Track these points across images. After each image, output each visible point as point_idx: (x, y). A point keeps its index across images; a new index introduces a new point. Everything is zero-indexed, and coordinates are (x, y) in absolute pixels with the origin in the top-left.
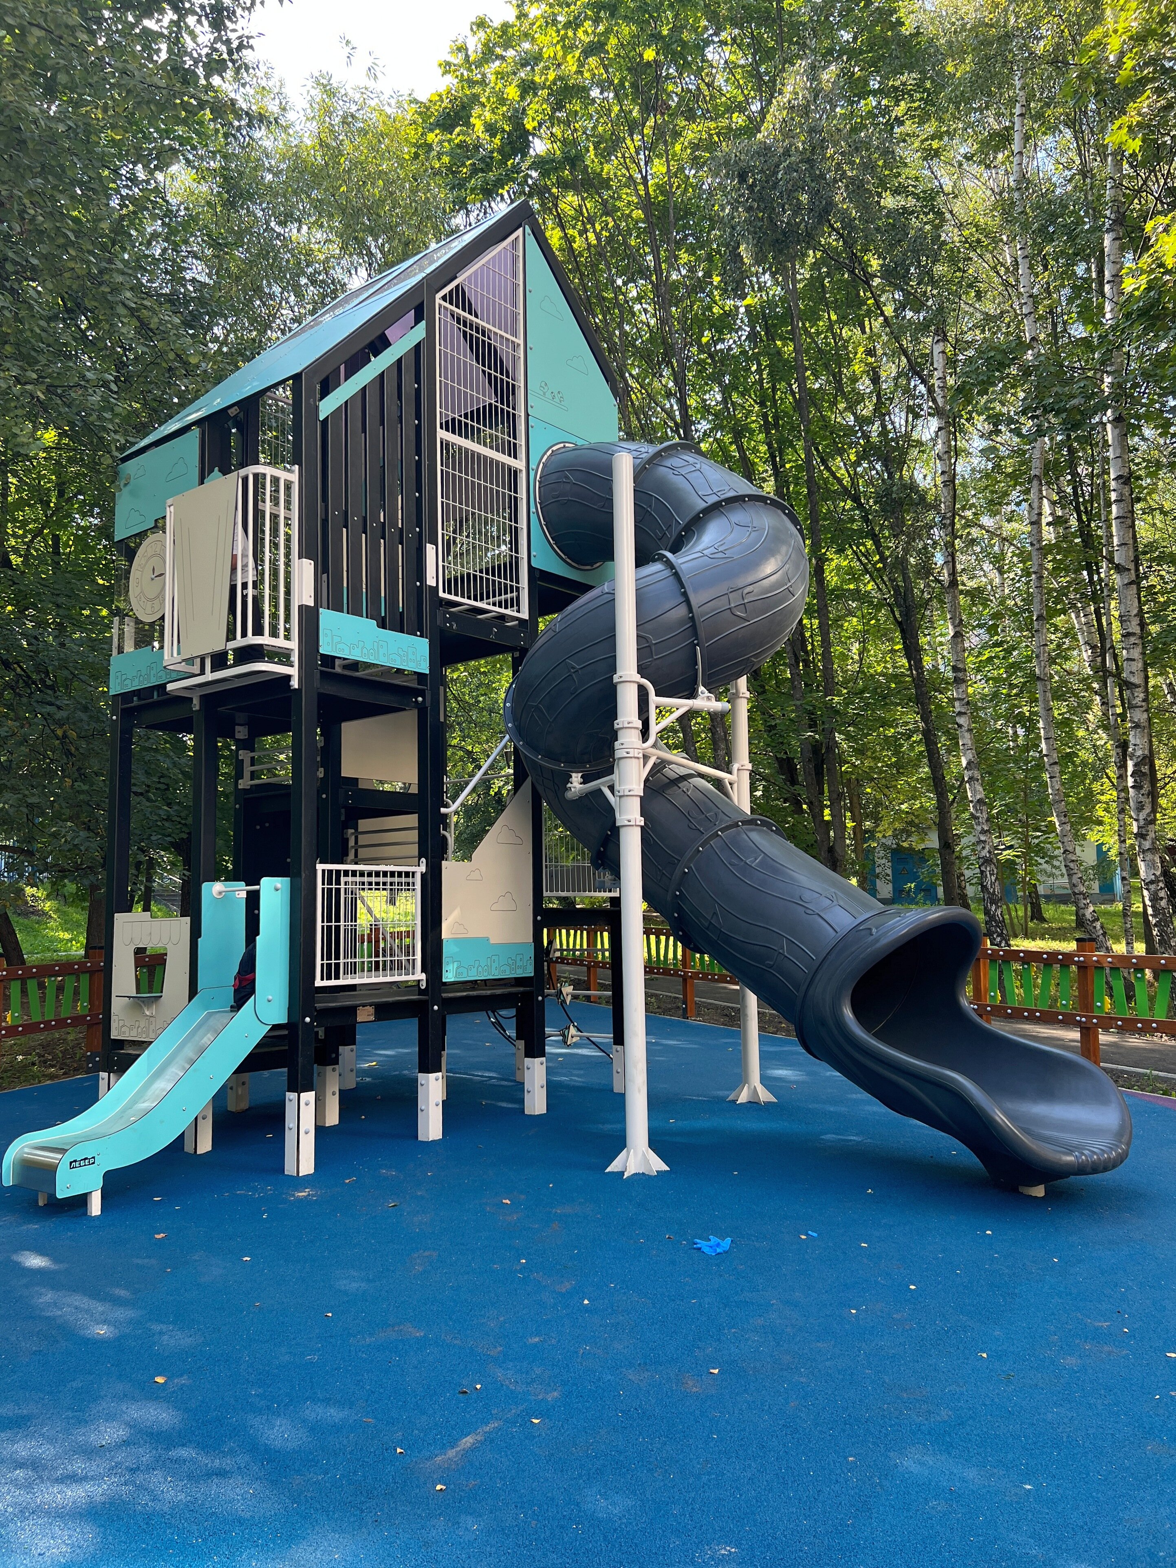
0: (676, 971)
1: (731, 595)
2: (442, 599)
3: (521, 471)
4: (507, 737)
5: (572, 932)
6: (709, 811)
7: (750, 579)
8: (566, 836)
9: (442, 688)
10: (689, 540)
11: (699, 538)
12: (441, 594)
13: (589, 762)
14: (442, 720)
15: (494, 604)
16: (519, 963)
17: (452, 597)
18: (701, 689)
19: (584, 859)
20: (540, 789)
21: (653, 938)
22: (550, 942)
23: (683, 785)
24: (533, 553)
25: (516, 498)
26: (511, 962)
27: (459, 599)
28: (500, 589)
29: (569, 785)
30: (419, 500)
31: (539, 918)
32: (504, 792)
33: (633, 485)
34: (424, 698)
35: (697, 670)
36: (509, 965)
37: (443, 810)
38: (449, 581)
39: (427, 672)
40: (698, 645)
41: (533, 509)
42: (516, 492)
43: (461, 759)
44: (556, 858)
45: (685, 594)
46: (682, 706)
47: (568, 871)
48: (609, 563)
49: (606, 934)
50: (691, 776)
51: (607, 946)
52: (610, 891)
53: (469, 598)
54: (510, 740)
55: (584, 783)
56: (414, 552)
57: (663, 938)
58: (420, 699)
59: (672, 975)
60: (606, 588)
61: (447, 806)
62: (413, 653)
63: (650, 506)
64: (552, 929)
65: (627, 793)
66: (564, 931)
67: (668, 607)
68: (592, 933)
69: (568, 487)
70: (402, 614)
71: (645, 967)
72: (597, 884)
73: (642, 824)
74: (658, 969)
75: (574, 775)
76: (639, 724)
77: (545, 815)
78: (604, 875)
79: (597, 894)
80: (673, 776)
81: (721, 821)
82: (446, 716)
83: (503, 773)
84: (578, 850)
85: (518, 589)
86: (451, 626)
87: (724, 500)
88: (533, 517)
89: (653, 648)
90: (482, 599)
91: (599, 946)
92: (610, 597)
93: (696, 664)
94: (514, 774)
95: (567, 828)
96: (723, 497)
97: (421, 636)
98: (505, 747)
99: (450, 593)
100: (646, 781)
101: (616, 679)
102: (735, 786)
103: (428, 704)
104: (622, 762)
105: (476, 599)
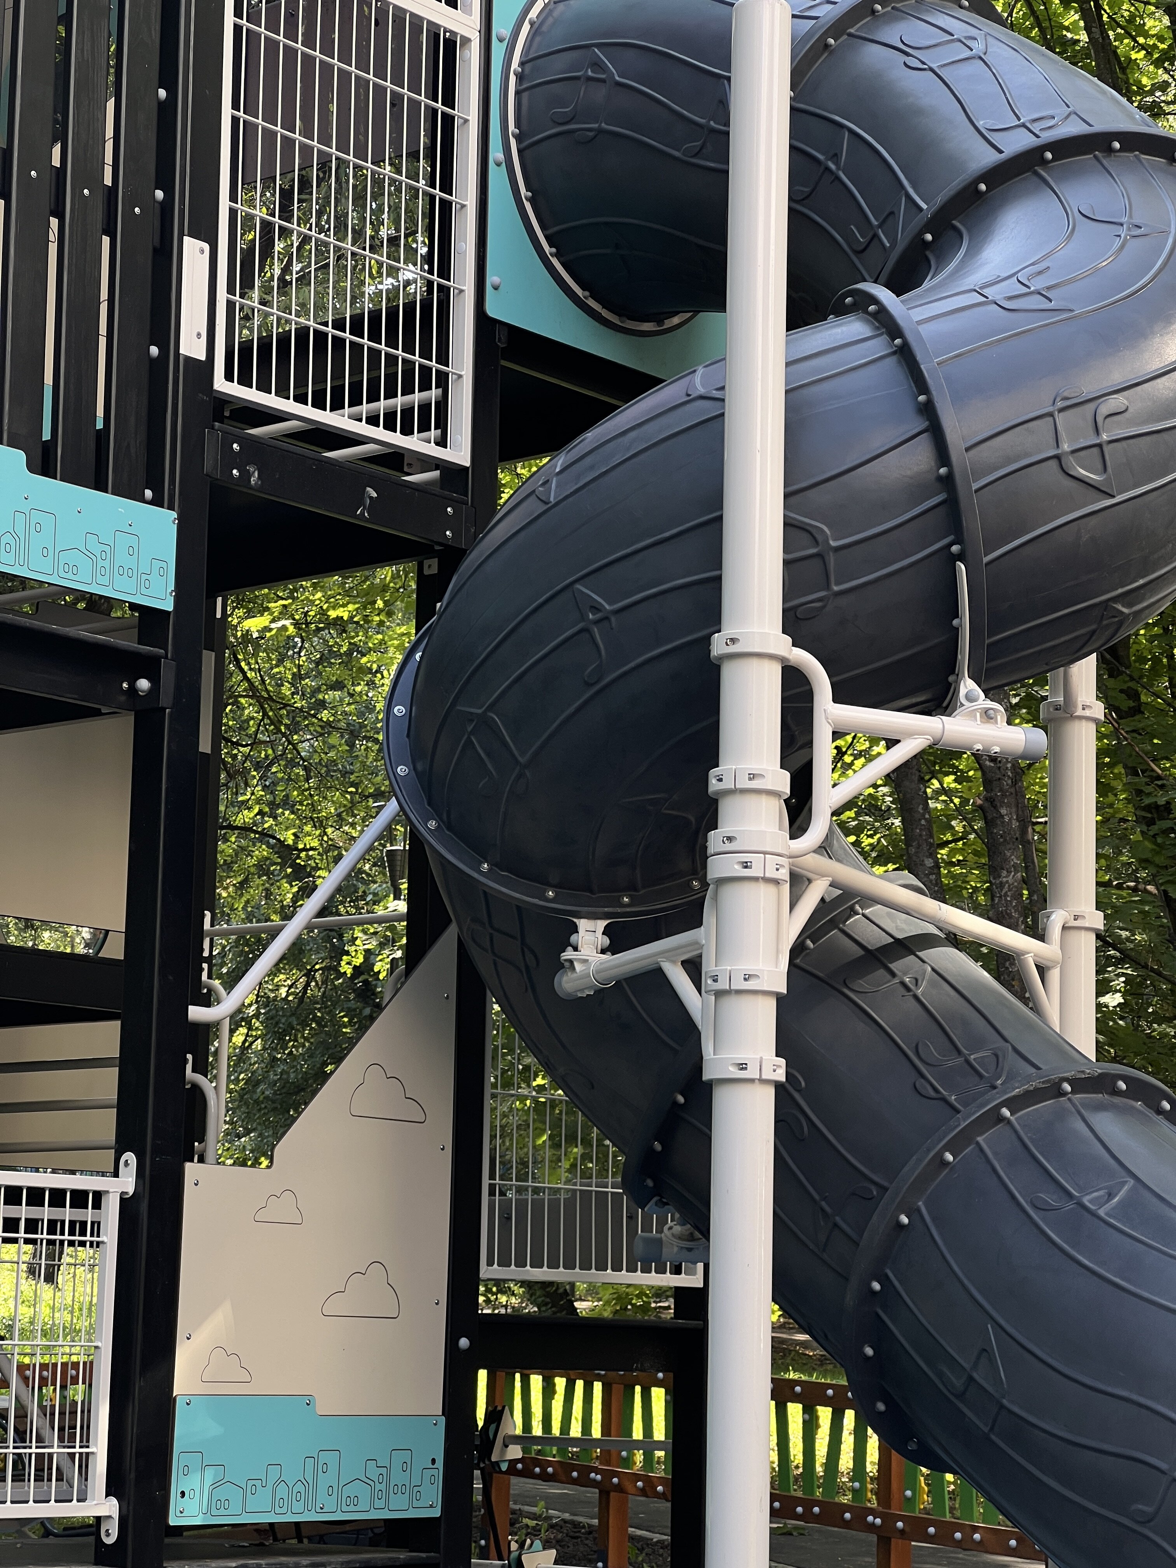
0: (861, 1513)
1: (1060, 418)
2: (224, 400)
3: (466, 41)
4: (392, 806)
5: (560, 1383)
6: (977, 1044)
7: (1118, 376)
8: (553, 1103)
9: (209, 658)
10: (943, 258)
11: (974, 251)
12: (220, 384)
13: (631, 888)
14: (205, 746)
15: (373, 420)
16: (398, 1477)
17: (252, 395)
18: (967, 685)
19: (602, 1172)
20: (484, 965)
21: (795, 1410)
22: (495, 1415)
23: (904, 966)
24: (491, 279)
25: (448, 120)
26: (373, 1472)
27: (271, 400)
28: (391, 379)
29: (569, 954)
30: (167, 110)
31: (464, 1342)
32: (381, 967)
33: (787, 93)
34: (154, 680)
35: (956, 631)
36: (367, 1481)
37: (196, 1013)
38: (246, 348)
39: (168, 605)
40: (961, 557)
41: (496, 153)
42: (449, 101)
43: (262, 868)
44: (523, 1163)
45: (928, 411)
46: (911, 734)
47: (554, 1205)
48: (709, 318)
49: (658, 1395)
50: (925, 941)
51: (659, 1433)
52: (677, 1270)
53: (301, 399)
54: (402, 816)
55: (613, 948)
56: (145, 259)
57: (825, 1414)
58: (144, 684)
59: (846, 1524)
60: (699, 382)
61: (207, 1001)
62: (131, 551)
63: (835, 157)
64: (501, 1375)
65: (739, 984)
66: (536, 1381)
67: (878, 443)
68: (617, 1389)
69: (600, 94)
70: (102, 436)
71: (773, 1498)
72: (639, 1248)
73: (780, 1075)
74: (808, 1504)
75: (583, 924)
76: (782, 781)
77: (495, 1037)
78: (662, 1222)
79: (640, 1278)
80: (874, 938)
81: (1011, 1077)
82: (218, 737)
83: (380, 911)
84: (587, 1143)
85: (443, 380)
86: (245, 475)
87: (1050, 146)
88: (497, 177)
89: (832, 559)
90: (337, 406)
91: (638, 1433)
92: (708, 409)
93: (956, 613)
94: (410, 916)
95: (558, 1081)
96: (1048, 136)
97: (157, 502)
98: (387, 835)
99: (245, 381)
100: (797, 950)
101: (718, 646)
102: (1054, 975)
103: (166, 699)
104: (729, 893)
105: (319, 403)
